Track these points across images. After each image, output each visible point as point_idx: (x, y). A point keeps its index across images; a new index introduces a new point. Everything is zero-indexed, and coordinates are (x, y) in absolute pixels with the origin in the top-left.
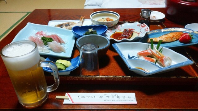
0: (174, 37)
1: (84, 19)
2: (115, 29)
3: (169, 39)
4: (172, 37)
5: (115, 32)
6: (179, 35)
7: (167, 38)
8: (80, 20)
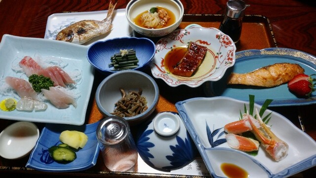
0: (281, 77)
1: (116, 9)
2: (174, 39)
3: (269, 82)
4: (276, 77)
5: (173, 48)
6: (290, 74)
7: (265, 79)
8: (107, 11)
